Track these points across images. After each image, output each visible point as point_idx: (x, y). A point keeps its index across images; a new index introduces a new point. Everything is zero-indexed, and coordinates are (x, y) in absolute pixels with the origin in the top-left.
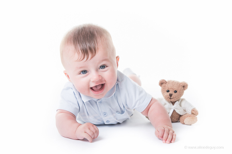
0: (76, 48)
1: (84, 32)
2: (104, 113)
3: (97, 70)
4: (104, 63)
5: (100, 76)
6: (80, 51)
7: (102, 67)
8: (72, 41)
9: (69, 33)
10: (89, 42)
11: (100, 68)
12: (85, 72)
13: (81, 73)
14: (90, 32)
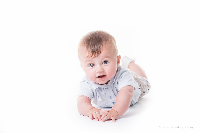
0: (87, 48)
1: (95, 37)
2: (110, 96)
3: (101, 64)
4: (106, 59)
5: (103, 69)
6: (90, 51)
7: (105, 62)
8: (85, 43)
9: (85, 37)
10: (97, 45)
11: (103, 63)
12: (92, 65)
13: (90, 66)
14: (99, 37)
